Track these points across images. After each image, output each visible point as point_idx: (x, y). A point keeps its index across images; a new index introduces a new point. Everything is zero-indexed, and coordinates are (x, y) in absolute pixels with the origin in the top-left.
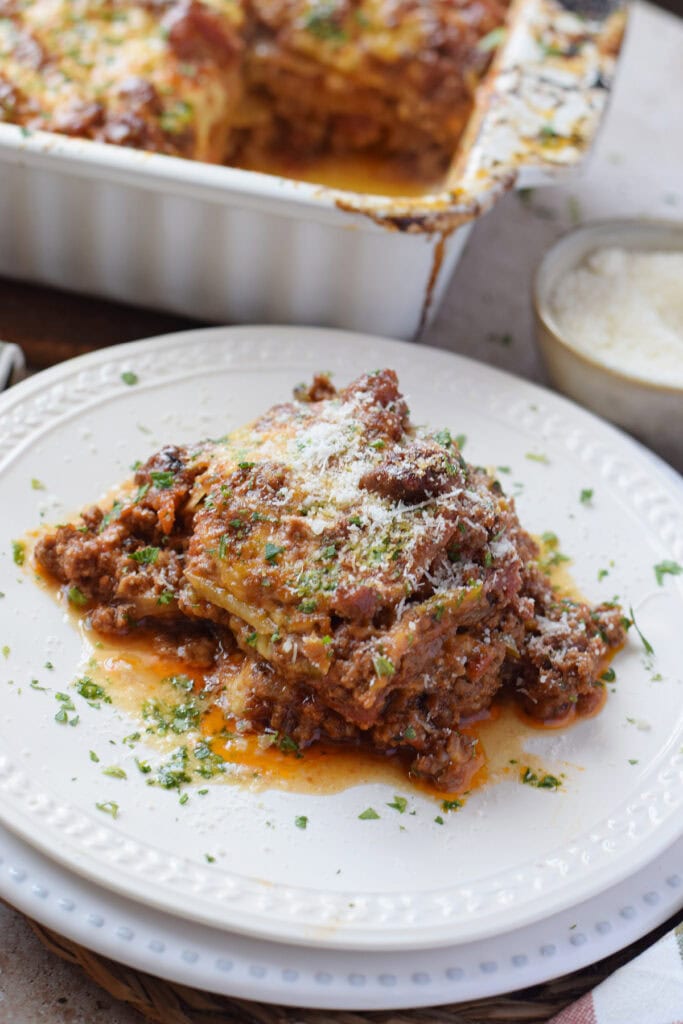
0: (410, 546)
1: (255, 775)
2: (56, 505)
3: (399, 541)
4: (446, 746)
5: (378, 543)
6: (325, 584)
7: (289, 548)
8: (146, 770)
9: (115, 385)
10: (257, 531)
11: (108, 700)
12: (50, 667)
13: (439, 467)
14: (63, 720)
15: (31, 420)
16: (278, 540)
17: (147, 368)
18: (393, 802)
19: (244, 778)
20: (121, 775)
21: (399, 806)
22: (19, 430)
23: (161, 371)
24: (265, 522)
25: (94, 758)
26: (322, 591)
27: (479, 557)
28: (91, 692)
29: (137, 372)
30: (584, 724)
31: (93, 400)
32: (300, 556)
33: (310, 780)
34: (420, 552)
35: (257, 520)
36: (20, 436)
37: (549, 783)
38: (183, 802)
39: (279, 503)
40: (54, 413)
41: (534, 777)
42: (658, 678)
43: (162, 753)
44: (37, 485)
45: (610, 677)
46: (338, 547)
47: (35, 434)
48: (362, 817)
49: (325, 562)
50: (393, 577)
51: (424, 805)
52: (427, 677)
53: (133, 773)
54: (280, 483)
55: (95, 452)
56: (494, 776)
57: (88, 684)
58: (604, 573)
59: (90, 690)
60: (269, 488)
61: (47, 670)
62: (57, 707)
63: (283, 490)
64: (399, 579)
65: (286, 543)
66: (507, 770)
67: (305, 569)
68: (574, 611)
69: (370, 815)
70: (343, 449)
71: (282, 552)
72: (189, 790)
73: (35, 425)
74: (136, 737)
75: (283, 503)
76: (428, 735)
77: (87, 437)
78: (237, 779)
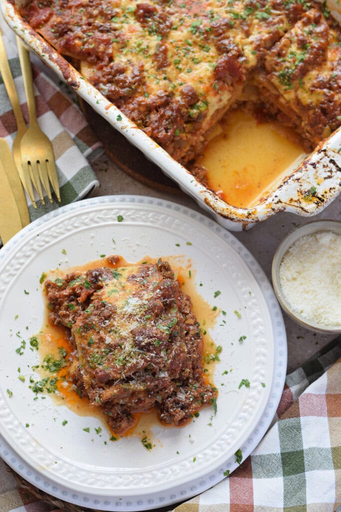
0: (129, 365)
1: (63, 399)
2: (67, 262)
3: (127, 361)
4: (120, 421)
5: (121, 358)
6: (99, 362)
7: (97, 343)
8: (32, 381)
9: (113, 220)
10: (91, 332)
11: (37, 349)
12: (27, 328)
13: (152, 343)
14: (18, 351)
15: (76, 225)
16: (94, 338)
17: (129, 216)
18: (97, 429)
19: (59, 398)
20: (23, 380)
21: (98, 431)
22: (70, 227)
23: (133, 219)
24: (95, 330)
25: (19, 370)
26: (96, 364)
27: (154, 374)
28: (34, 343)
29: (124, 217)
30: (176, 429)
31: (103, 223)
32: (99, 348)
33: (78, 408)
34: (131, 368)
35: (93, 328)
36: (69, 230)
37: (148, 446)
38: (36, 399)
39: (103, 325)
40: (86, 224)
41: (145, 442)
42: (210, 425)
43: (38, 377)
44: (64, 252)
45: (197, 415)
46: (111, 351)
47: (75, 231)
48: (84, 430)
49: (104, 354)
50: (119, 372)
51: (106, 434)
52: (121, 401)
53: (27, 382)
54: (109, 318)
55: (92, 244)
56: (134, 435)
57: (35, 340)
58: (226, 373)
59: (34, 342)
60: (103, 318)
61: (25, 329)
62: (19, 345)
63: (107, 321)
64: (120, 373)
65: (97, 341)
66: (140, 434)
67: (97, 352)
68: (193, 392)
69: (87, 430)
70: (136, 314)
71: (93, 343)
72: (40, 395)
73: (76, 227)
74: (38, 367)
75: (104, 326)
76: (118, 414)
77: (92, 237)
78: (57, 397)
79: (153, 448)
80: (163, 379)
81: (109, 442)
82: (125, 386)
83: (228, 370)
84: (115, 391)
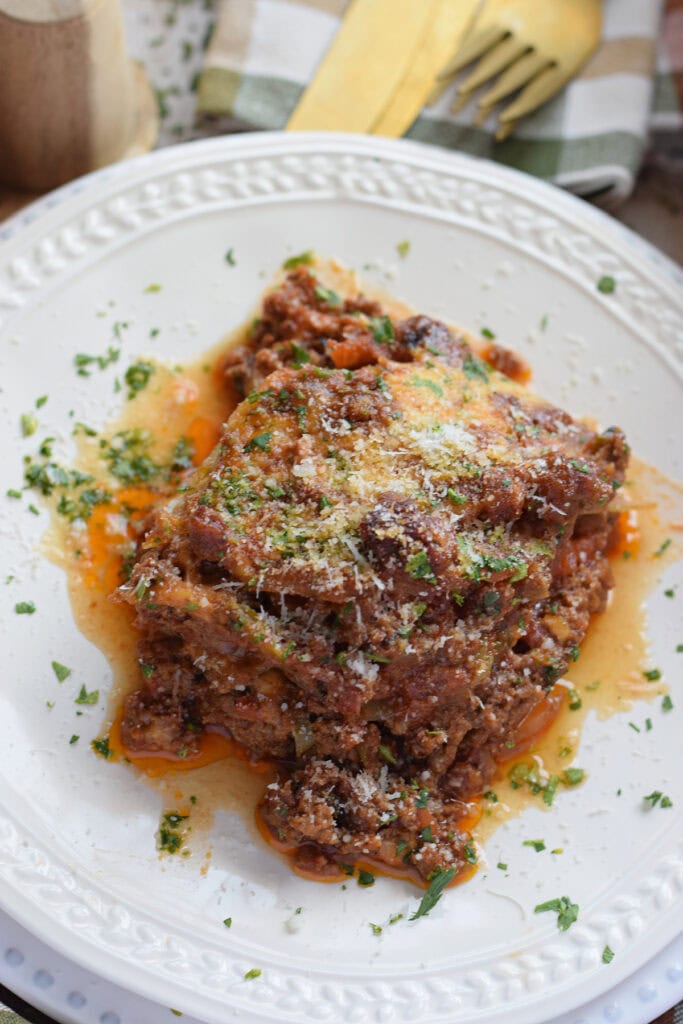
0: (298, 562)
1: (79, 552)
2: (388, 276)
3: (303, 551)
4: (158, 715)
5: (295, 533)
6: (233, 502)
7: (270, 454)
8: (44, 452)
9: (589, 273)
10: (283, 418)
11: (132, 396)
12: (154, 333)
13: (404, 552)
14: (82, 362)
15: (490, 212)
16: (279, 438)
17: (635, 297)
18: (89, 691)
19: (69, 542)
20: (27, 430)
21: (84, 697)
22: (468, 205)
23: (637, 313)
24: (297, 421)
25: (41, 402)
26: (223, 501)
27: (341, 647)
28: (137, 378)
29: (619, 289)
30: (280, 864)
31: (556, 262)
32: (267, 470)
33: (94, 605)
34: (294, 577)
35: (296, 413)
36: (459, 209)
37: (169, 841)
38: (13, 495)
39: (327, 426)
40: (513, 230)
41: (174, 825)
42: (377, 931)
43: (68, 457)
44: (403, 249)
45: (365, 880)
46: (286, 498)
47: (472, 222)
48: (55, 666)
49: (264, 493)
50: (257, 562)
51: (97, 721)
52: (203, 658)
53: (32, 445)
54: (357, 419)
55: (486, 288)
56: (163, 785)
57: (147, 374)
58: (539, 847)
59: (139, 376)
60: (343, 410)
61: (148, 331)
62: (98, 350)
63: (346, 424)
64: (257, 568)
65: (278, 450)
66: (179, 795)
67: (252, 479)
68: (408, 805)
69: (61, 673)
70: (432, 464)
71: (263, 449)
72: (32, 497)
73: (483, 218)
74: (91, 433)
75: (328, 429)
76: (169, 695)
77: (501, 274)
78: (67, 536)
79: (176, 858)
80: (353, 682)
81: (85, 746)
82: (241, 611)
83: (549, 846)
84: (205, 603)
